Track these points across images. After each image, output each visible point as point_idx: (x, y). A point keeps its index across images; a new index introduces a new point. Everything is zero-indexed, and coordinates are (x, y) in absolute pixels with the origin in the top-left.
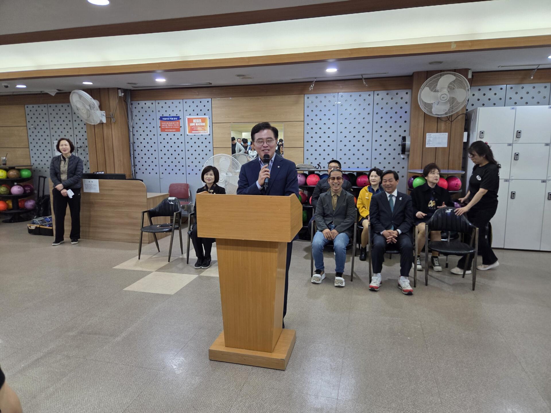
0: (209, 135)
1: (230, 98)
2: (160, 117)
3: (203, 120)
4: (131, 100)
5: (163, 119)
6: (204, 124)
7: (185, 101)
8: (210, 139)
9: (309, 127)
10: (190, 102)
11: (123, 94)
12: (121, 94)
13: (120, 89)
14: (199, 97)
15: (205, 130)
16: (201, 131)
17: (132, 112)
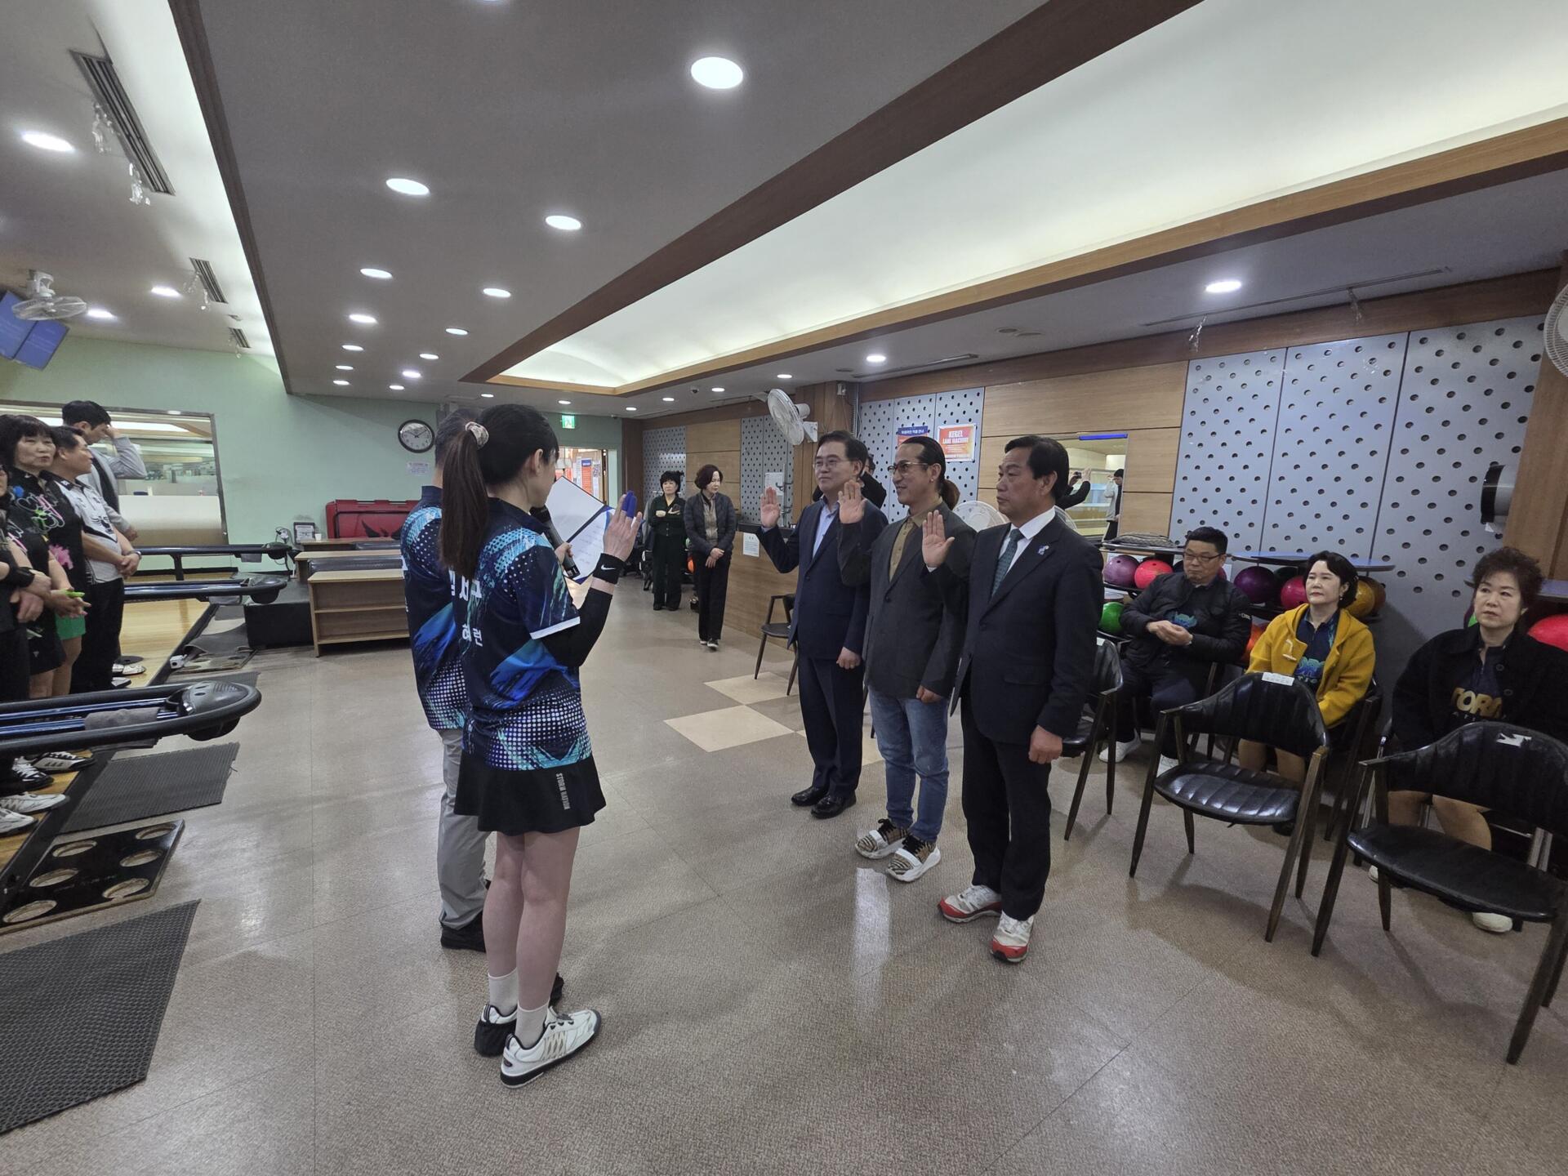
0: (974, 462)
1: (1020, 383)
2: (899, 429)
3: (966, 432)
4: (861, 401)
5: (903, 432)
6: (965, 440)
7: (939, 395)
8: (973, 470)
9: (1193, 442)
10: (946, 396)
11: (844, 391)
12: (841, 392)
13: (839, 382)
14: (964, 386)
15: (967, 453)
16: (960, 453)
17: (859, 422)
